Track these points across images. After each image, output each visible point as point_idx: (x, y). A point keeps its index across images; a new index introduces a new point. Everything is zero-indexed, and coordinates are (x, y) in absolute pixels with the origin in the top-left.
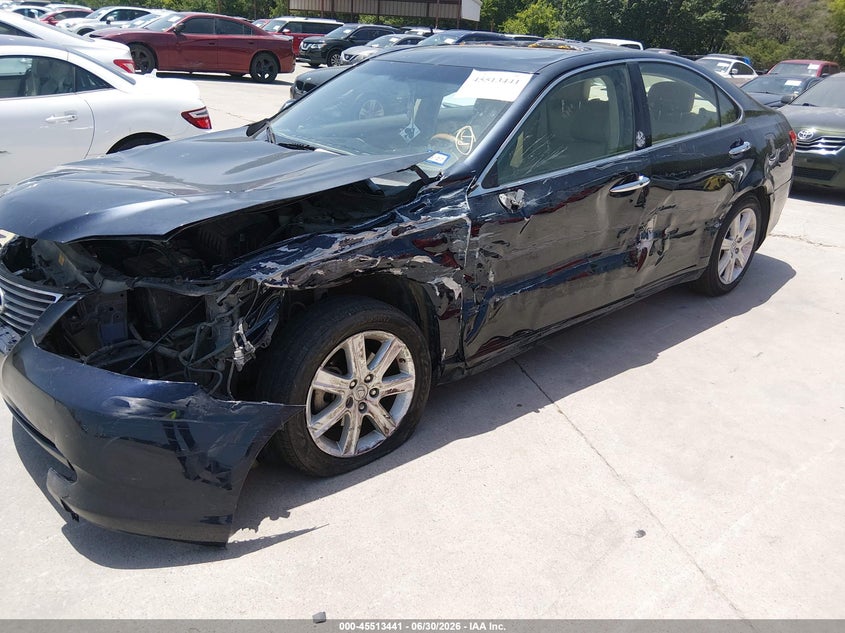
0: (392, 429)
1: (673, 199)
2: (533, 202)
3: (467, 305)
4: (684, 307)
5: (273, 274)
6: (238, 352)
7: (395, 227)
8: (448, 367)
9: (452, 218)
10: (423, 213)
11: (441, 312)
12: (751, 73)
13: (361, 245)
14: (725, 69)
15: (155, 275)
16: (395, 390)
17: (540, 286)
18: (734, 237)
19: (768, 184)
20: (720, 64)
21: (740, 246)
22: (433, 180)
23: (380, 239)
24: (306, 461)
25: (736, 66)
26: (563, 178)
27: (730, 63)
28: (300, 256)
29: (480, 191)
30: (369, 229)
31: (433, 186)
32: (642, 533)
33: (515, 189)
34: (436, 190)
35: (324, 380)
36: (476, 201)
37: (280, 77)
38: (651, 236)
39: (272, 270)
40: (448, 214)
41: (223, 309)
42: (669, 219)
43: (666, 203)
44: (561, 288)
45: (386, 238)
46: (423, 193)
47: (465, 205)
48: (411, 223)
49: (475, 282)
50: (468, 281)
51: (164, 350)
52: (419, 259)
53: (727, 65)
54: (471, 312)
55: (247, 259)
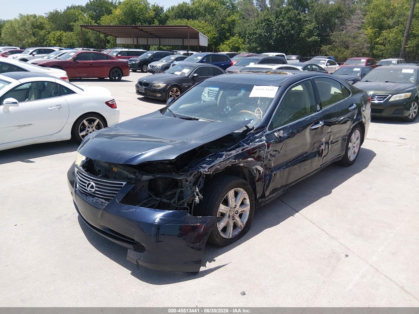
0: (243, 226)
1: (331, 129)
2: (285, 135)
3: (266, 175)
4: (336, 172)
5: (205, 169)
6: (197, 198)
7: (242, 148)
8: (260, 200)
9: (261, 143)
10: (251, 142)
11: (257, 179)
12: (335, 64)
13: (231, 156)
14: (324, 63)
15: (160, 172)
16: (244, 211)
17: (289, 166)
18: (352, 142)
19: (363, 120)
20: (321, 61)
21: (355, 145)
22: (251, 129)
23: (238, 153)
24: (218, 240)
25: (328, 62)
26: (294, 124)
27: (326, 60)
28: (213, 161)
29: (268, 132)
30: (233, 149)
31: (252, 131)
32: (347, 256)
33: (279, 130)
34: (253, 133)
35: (222, 208)
36: (267, 136)
37: (123, 78)
38: (324, 144)
39: (205, 167)
40: (259, 141)
41: (188, 183)
42: (330, 137)
43: (329, 131)
44: (296, 166)
45: (239, 152)
46: (249, 135)
47: (264, 138)
48: (247, 146)
49: (267, 167)
50: (265, 167)
51: (165, 200)
52: (250, 159)
53: (324, 62)
54: (267, 178)
55: (197, 164)
